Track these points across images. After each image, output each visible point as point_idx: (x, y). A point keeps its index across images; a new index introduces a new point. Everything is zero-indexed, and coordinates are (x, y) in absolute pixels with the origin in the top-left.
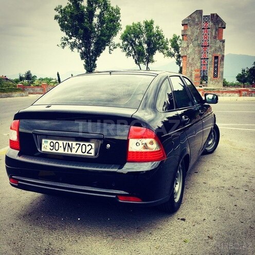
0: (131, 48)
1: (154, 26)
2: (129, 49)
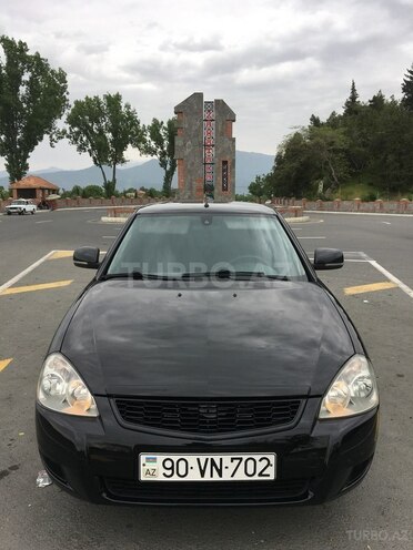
0: (84, 139)
1: (123, 105)
2: (82, 140)
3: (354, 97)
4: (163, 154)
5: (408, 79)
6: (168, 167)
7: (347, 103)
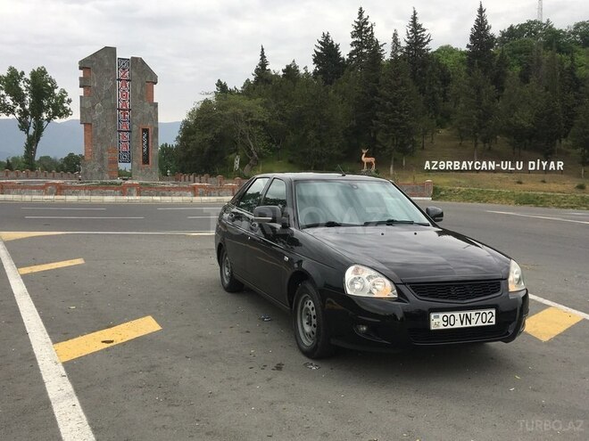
3: (263, 63)
4: (24, 113)
5: (319, 51)
6: (32, 131)
7: (257, 70)
